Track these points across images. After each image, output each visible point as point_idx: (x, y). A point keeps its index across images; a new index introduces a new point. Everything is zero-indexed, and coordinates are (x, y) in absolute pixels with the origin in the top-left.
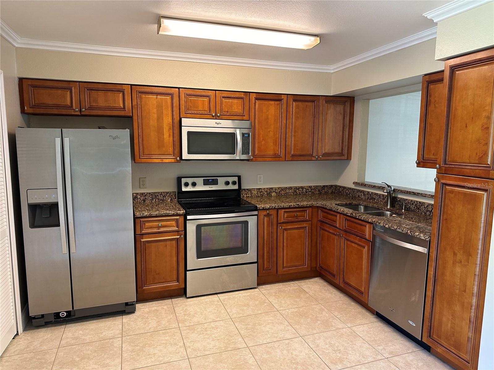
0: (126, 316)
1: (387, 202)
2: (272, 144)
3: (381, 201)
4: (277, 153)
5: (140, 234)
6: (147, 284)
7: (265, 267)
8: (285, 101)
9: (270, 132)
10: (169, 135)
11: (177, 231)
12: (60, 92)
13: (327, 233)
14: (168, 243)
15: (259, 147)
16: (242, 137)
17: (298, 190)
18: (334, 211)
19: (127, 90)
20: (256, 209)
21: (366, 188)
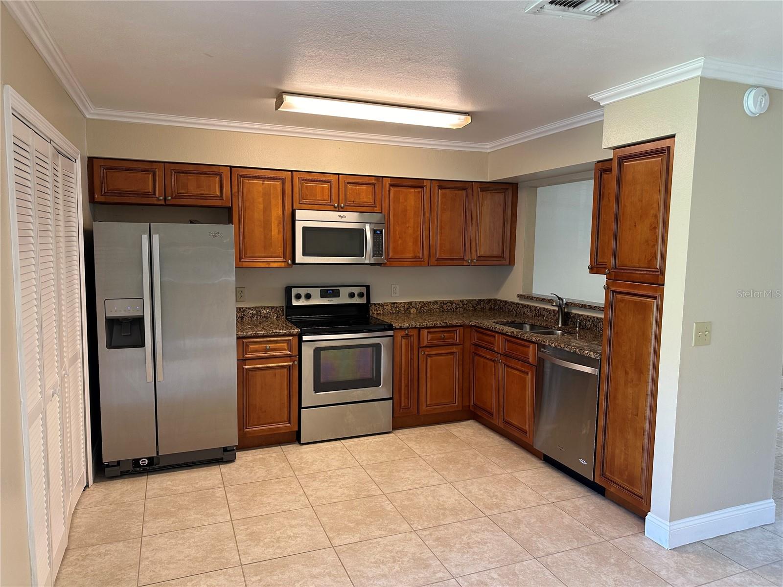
0: (224, 465)
1: (558, 319)
2: (411, 244)
3: (551, 318)
4: (418, 255)
5: (242, 358)
6: (250, 425)
7: (403, 405)
8: (427, 189)
9: (409, 228)
10: (279, 231)
11: (290, 356)
12: (140, 175)
13: (482, 359)
14: (278, 371)
15: (394, 248)
16: (373, 236)
17: (445, 306)
18: (492, 331)
19: (226, 174)
20: (390, 327)
21: (533, 302)
